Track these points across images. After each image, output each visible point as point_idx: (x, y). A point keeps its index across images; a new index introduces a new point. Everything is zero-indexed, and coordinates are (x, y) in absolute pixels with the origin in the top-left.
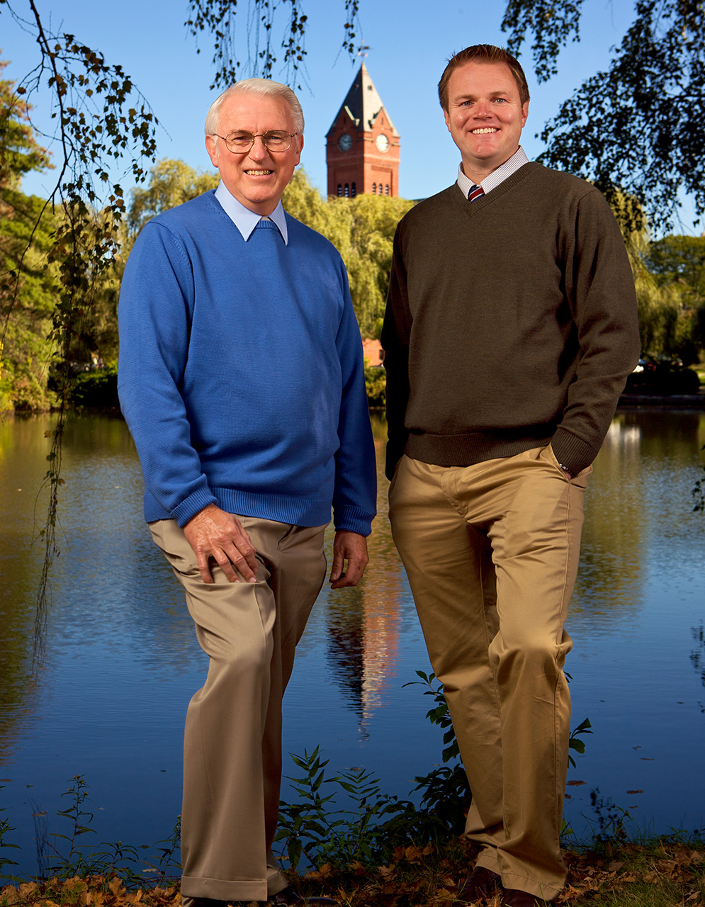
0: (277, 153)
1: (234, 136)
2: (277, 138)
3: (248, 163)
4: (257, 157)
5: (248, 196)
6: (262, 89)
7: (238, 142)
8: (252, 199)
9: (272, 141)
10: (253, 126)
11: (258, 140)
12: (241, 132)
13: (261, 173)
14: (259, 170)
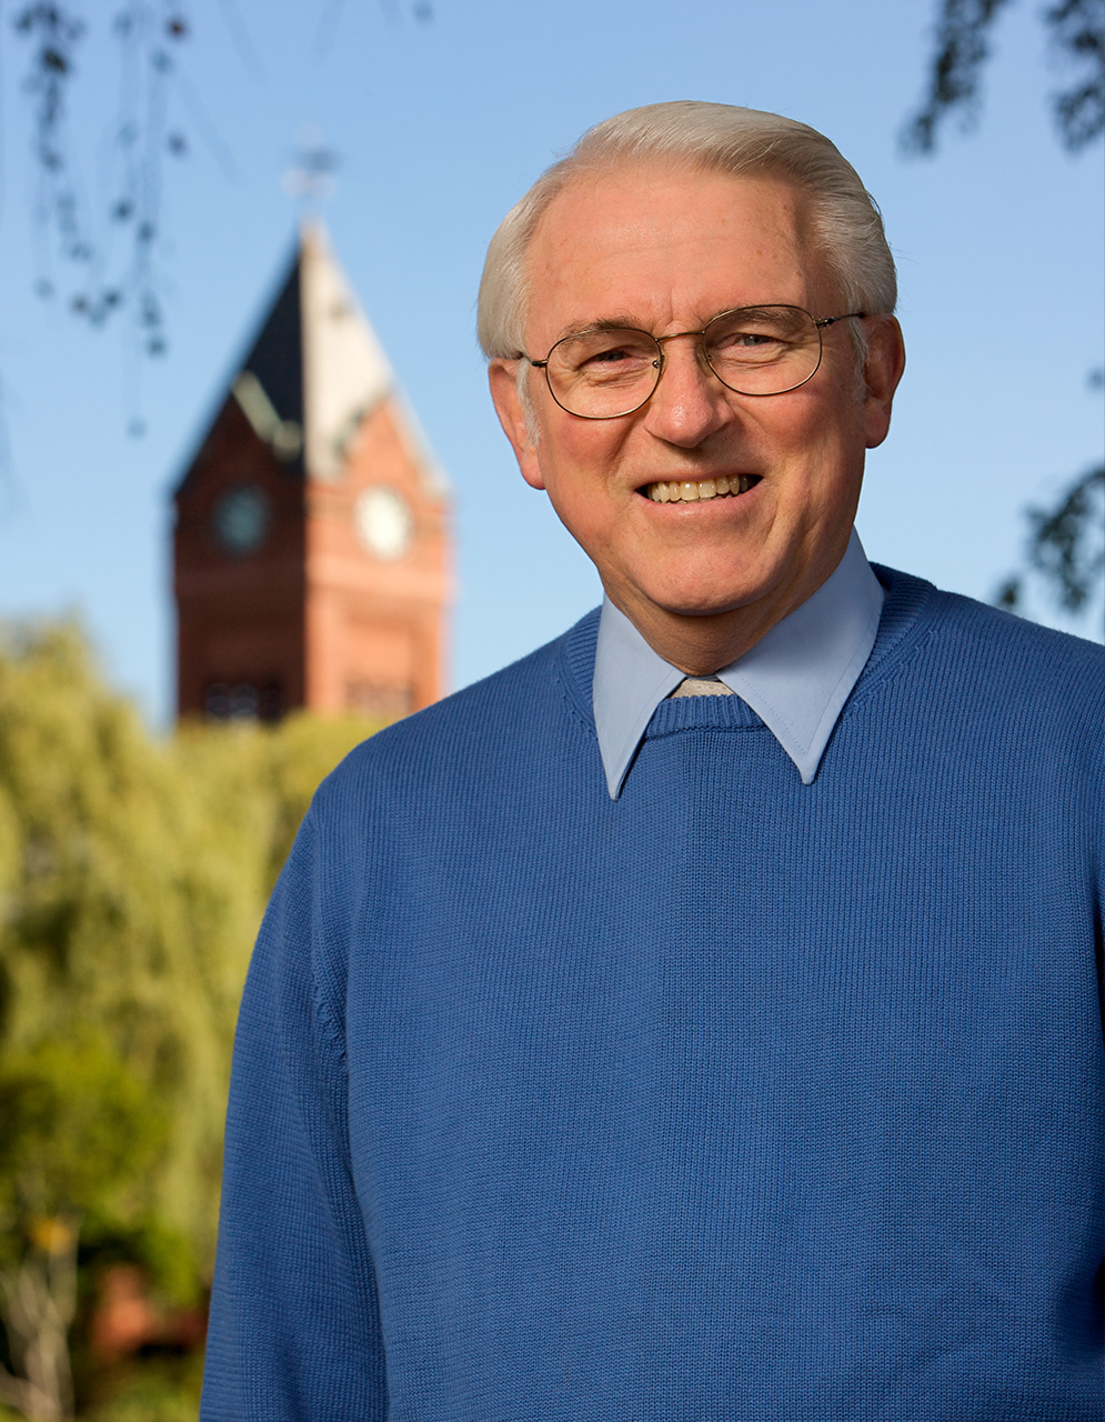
0: (765, 403)
1: (577, 351)
2: (759, 339)
3: (647, 457)
4: (678, 424)
5: (665, 594)
6: (690, 136)
7: (601, 370)
8: (675, 601)
9: (733, 352)
10: (655, 297)
11: (679, 354)
12: (607, 327)
13: (707, 490)
14: (696, 480)
